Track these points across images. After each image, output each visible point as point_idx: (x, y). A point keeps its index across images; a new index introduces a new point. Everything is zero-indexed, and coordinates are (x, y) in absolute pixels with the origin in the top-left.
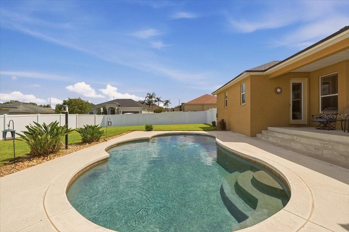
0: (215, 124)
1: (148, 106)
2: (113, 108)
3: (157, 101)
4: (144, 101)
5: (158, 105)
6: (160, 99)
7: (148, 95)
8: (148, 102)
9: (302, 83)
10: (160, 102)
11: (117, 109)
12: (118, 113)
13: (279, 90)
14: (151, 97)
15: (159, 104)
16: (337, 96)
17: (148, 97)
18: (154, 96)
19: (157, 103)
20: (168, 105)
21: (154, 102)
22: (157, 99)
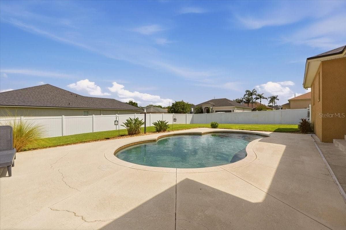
1: (247, 104)
2: (208, 108)
3: (258, 98)
4: (241, 99)
5: (260, 103)
6: (263, 96)
7: (248, 93)
8: (247, 100)
10: (262, 99)
11: (211, 109)
12: (212, 112)
14: (251, 94)
15: (261, 101)
17: (247, 95)
18: (255, 93)
19: (258, 101)
20: (274, 101)
21: (255, 99)
22: (259, 95)
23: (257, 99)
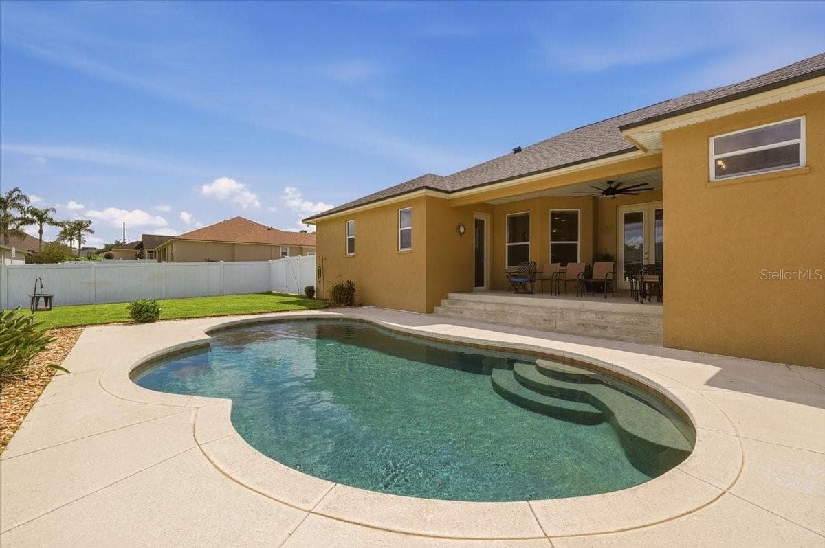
0: (313, 292)
5: (38, 235)
9: (485, 220)
10: (45, 225)
13: (462, 229)
15: (41, 232)
16: (528, 245)
18: (16, 201)
20: (79, 236)
21: (16, 223)
22: (34, 212)
23: (26, 221)
